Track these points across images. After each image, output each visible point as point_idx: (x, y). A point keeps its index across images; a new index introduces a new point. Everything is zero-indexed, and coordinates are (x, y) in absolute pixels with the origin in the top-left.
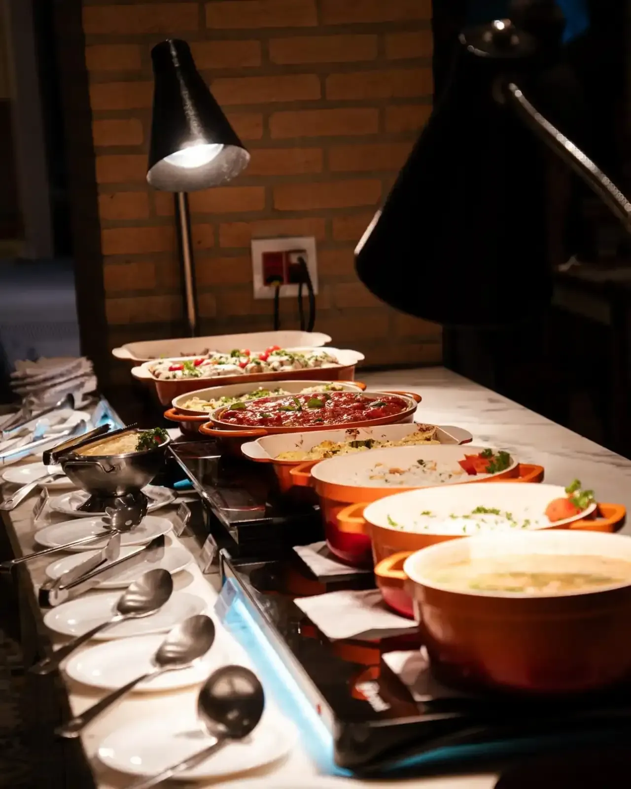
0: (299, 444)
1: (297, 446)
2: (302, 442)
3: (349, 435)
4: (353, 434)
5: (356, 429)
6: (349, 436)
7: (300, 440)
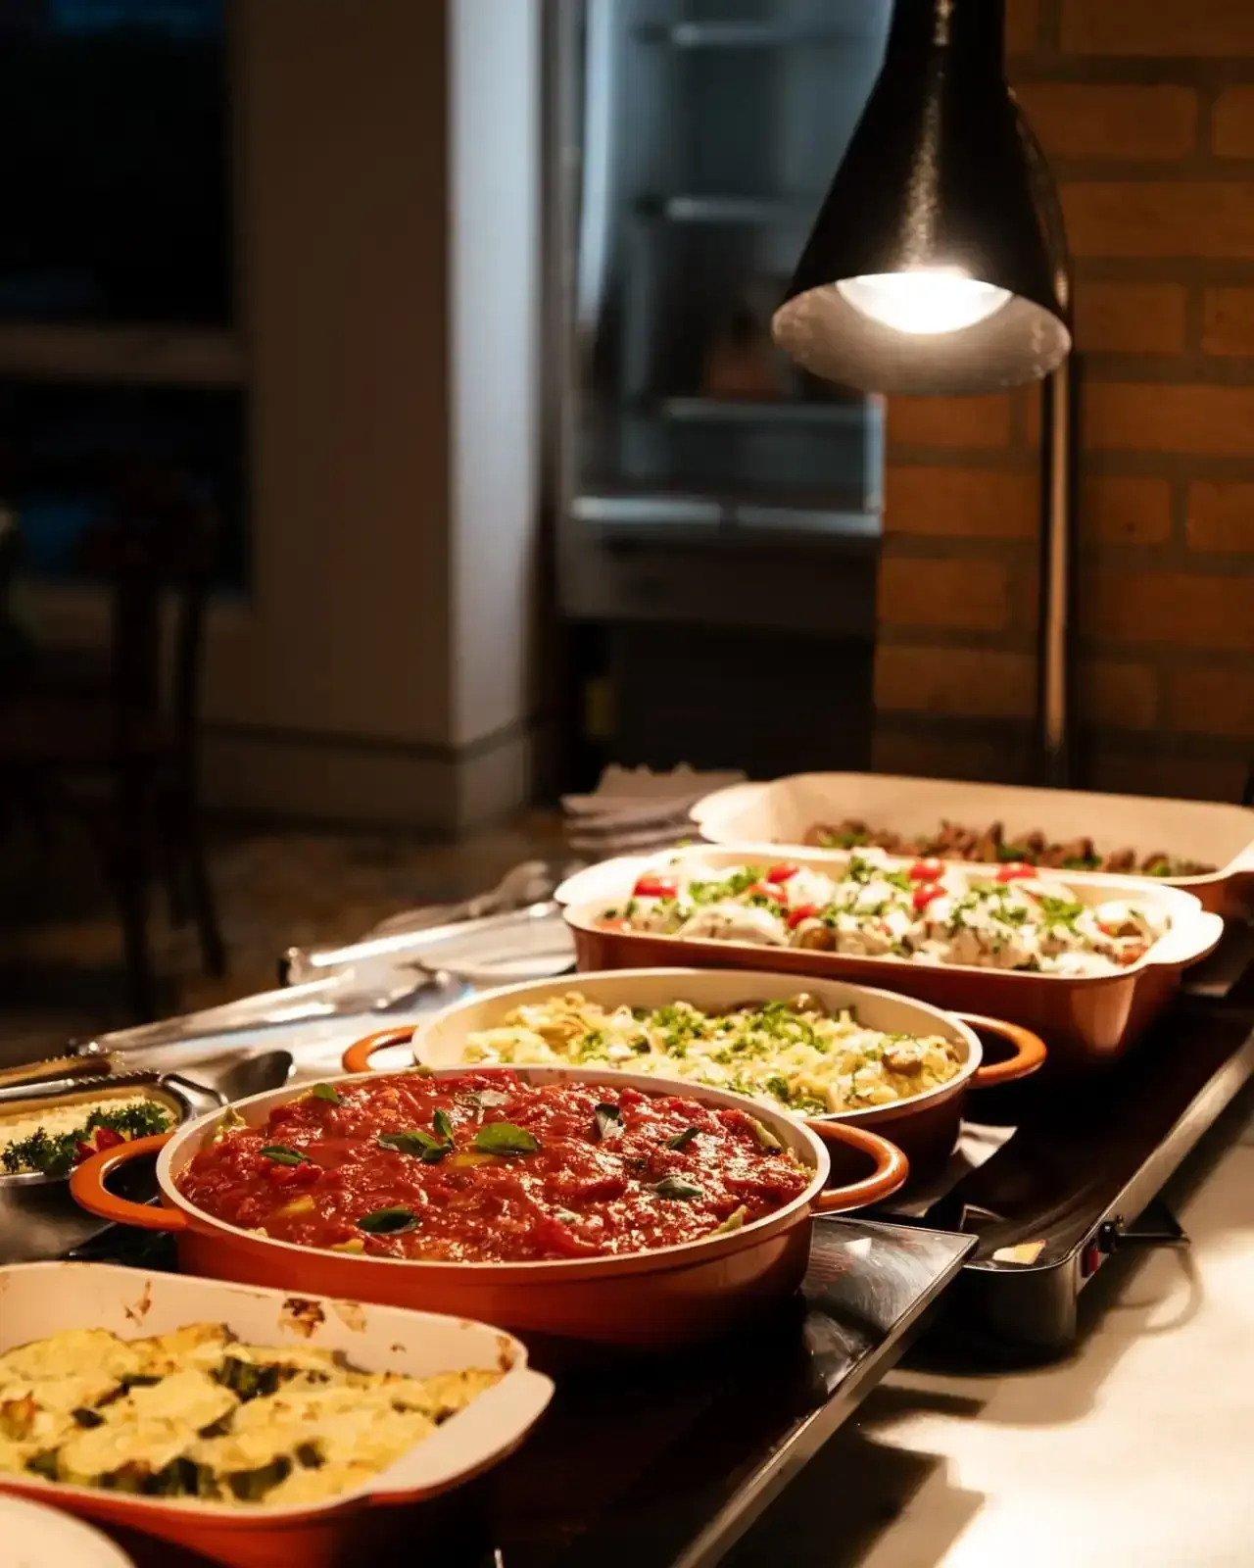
0: (137, 1312)
1: (130, 1315)
2: (146, 1306)
3: (291, 1317)
4: (305, 1316)
5: (317, 1304)
6: (291, 1324)
7: (140, 1297)
